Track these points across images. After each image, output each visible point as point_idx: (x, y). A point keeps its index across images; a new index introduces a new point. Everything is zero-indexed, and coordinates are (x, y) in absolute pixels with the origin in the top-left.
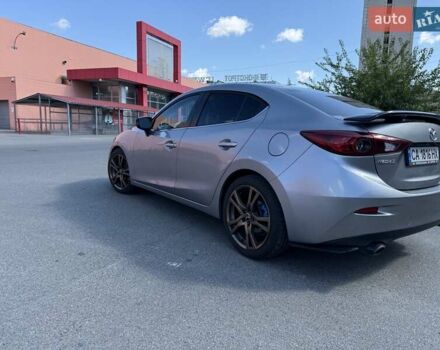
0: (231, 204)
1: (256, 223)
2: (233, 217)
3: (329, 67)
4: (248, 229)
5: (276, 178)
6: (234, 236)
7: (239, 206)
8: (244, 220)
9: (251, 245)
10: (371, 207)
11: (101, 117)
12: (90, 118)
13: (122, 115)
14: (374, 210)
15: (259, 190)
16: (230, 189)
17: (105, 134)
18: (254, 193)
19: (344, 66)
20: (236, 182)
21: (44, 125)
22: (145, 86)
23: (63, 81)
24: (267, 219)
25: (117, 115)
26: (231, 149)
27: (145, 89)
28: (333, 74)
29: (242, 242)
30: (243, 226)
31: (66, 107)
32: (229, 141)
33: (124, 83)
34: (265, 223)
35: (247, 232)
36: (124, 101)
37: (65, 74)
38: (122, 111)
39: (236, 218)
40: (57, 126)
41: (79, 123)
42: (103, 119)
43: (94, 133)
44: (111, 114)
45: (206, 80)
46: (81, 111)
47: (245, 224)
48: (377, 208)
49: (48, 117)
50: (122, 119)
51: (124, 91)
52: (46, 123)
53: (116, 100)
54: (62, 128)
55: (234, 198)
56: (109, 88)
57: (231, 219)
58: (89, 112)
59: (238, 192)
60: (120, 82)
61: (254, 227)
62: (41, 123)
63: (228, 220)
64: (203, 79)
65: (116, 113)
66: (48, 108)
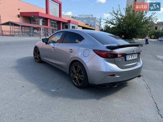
0: (72, 70)
1: (80, 77)
2: (73, 75)
3: (114, 14)
4: (77, 79)
5: (85, 64)
6: (73, 80)
7: (75, 71)
8: (76, 76)
9: (78, 84)
10: (113, 74)
11: (33, 30)
12: (29, 30)
13: (40, 30)
14: (114, 75)
15: (80, 67)
16: (72, 66)
17: (34, 36)
18: (79, 68)
19: (119, 14)
20: (74, 64)
21: (12, 33)
22: (49, 19)
23: (19, 16)
24: (83, 76)
25: (39, 30)
26: (72, 53)
27: (49, 20)
28: (115, 17)
29: (75, 82)
30: (76, 78)
31: (20, 26)
32: (72, 50)
33: (41, 18)
34: (82, 78)
35: (77, 80)
36: (41, 24)
37: (19, 14)
38: (40, 28)
39: (74, 75)
40: (17, 33)
41: (25, 32)
42: (34, 31)
43: (30, 36)
44: (36, 29)
45: (71, 16)
46: (25, 28)
47: (76, 77)
48: (115, 75)
49: (13, 30)
50: (40, 31)
51: (41, 21)
52: (13, 32)
53: (38, 24)
54: (19, 34)
55: (73, 68)
56: (36, 19)
57: (72, 75)
58: (29, 28)
59: (74, 67)
60: (40, 17)
61: (79, 78)
62: (11, 32)
63: (71, 75)
64: (70, 16)
65: (38, 29)
66: (13, 27)
